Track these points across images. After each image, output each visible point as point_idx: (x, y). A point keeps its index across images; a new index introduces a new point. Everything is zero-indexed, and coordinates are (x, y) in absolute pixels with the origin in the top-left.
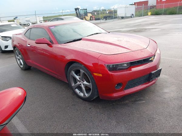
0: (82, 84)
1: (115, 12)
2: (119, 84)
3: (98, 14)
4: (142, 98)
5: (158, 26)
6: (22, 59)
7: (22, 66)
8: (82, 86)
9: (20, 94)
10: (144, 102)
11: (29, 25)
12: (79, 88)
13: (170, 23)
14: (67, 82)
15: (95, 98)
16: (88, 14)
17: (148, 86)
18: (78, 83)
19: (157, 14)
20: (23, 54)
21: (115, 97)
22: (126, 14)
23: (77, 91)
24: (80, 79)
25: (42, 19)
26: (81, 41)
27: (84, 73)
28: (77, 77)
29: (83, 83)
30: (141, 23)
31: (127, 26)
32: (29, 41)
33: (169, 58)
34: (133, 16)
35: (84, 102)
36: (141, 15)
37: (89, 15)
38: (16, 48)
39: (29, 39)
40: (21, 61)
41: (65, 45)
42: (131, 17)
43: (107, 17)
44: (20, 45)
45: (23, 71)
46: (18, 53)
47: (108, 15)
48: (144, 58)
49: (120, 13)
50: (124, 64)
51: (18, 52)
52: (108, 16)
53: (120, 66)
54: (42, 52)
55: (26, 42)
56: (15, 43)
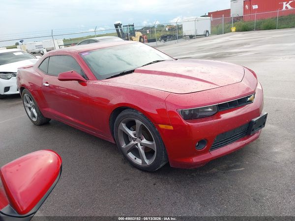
0: (139, 145)
1: (180, 28)
2: (202, 142)
3: (152, 32)
4: (238, 164)
5: (250, 47)
6: (34, 107)
7: (34, 120)
8: (140, 147)
9: (51, 161)
10: (243, 170)
11: (41, 52)
12: (135, 150)
13: (268, 42)
14: (113, 142)
15: (161, 166)
16: (136, 33)
17: (248, 143)
18: (132, 142)
19: (245, 29)
20: (36, 99)
21: (197, 162)
22: (196, 31)
23: (131, 155)
24: (135, 135)
25: (62, 43)
26: (133, 74)
27: (142, 125)
28: (131, 133)
29: (140, 142)
30: (223, 44)
31: (200, 49)
32: (47, 78)
33: (274, 98)
34: (207, 33)
35: (144, 173)
36: (220, 33)
37: (139, 34)
38: (25, 89)
39: (47, 73)
40: (34, 111)
41: (108, 82)
42: (205, 35)
43: (166, 37)
44: (31, 85)
45: (37, 127)
46: (28, 98)
47: (168, 33)
48: (240, 96)
49: (187, 30)
50: (207, 108)
51: (27, 96)
52: (168, 35)
53: (201, 112)
54: (67, 94)
55: (42, 79)
56: (23, 82)
